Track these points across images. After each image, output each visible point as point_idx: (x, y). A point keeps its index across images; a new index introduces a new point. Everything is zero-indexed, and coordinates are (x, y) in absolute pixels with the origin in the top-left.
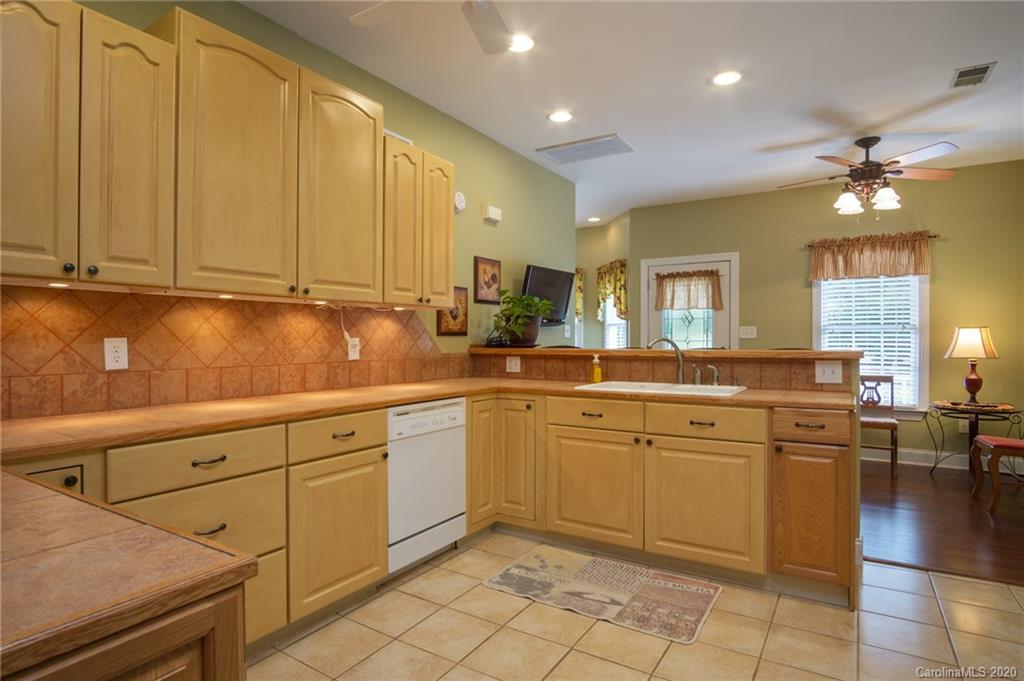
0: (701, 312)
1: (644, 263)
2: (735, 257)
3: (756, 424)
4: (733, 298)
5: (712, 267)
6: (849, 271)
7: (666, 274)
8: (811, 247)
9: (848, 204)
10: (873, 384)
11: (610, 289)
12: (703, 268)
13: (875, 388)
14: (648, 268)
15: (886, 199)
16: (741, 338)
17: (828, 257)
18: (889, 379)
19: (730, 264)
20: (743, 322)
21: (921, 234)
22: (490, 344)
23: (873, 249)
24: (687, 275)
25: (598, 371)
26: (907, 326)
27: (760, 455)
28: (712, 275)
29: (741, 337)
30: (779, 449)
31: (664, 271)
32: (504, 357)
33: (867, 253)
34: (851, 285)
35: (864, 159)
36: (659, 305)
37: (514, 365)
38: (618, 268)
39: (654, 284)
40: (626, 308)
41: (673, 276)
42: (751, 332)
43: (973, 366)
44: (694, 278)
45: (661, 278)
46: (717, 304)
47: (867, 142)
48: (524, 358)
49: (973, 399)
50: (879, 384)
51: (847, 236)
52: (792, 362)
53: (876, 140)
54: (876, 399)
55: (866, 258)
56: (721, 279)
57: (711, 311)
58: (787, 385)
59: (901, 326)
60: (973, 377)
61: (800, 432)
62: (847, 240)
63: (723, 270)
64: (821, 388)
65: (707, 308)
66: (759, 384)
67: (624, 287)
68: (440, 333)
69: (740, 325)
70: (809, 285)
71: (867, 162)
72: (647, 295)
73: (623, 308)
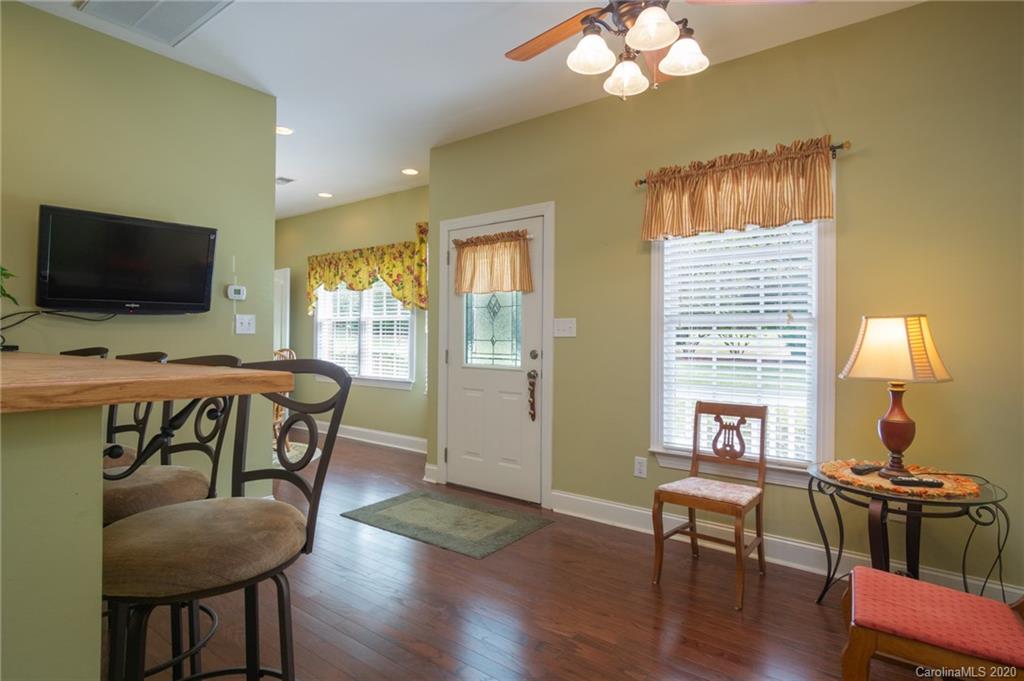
1: (444, 226)
2: (549, 209)
4: (546, 275)
5: (519, 227)
6: (699, 220)
7: (465, 241)
8: (644, 183)
10: (733, 420)
13: (737, 428)
14: (449, 230)
16: (555, 338)
17: (667, 199)
18: (760, 413)
19: (542, 221)
20: (559, 313)
21: (816, 143)
23: (737, 179)
24: (488, 240)
26: (795, 316)
28: (518, 237)
29: (556, 335)
31: (464, 237)
33: (727, 186)
36: (458, 287)
40: (427, 293)
41: (475, 242)
42: (569, 327)
43: (897, 396)
44: (498, 244)
45: (461, 245)
46: (526, 283)
49: (897, 464)
50: (742, 421)
51: (696, 159)
54: (737, 448)
55: (729, 194)
56: (531, 244)
57: (520, 293)
59: (785, 317)
60: (897, 418)
62: (699, 166)
63: (533, 230)
65: (515, 289)
69: (556, 317)
70: (647, 247)
73: (423, 293)
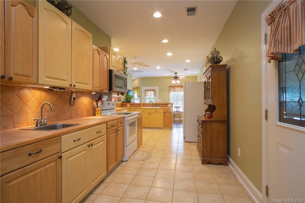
0: (153, 96)
1: (143, 88)
2: (158, 87)
3: (162, 111)
4: (157, 94)
5: (154, 89)
6: (175, 91)
8: (169, 87)
9: (174, 82)
11: (136, 92)
12: (153, 89)
14: (143, 89)
15: (178, 82)
16: (159, 101)
17: (172, 88)
18: (180, 107)
19: (157, 88)
20: (159, 99)
22: (123, 102)
23: (178, 87)
24: (150, 90)
25: (142, 106)
27: (162, 114)
28: (154, 90)
30: (164, 113)
31: (146, 89)
32: (127, 104)
33: (177, 88)
34: (175, 93)
35: (175, 76)
36: (145, 95)
37: (128, 105)
38: (138, 88)
39: (144, 91)
40: (139, 96)
41: (148, 90)
42: (160, 100)
45: (146, 90)
46: (155, 95)
47: (176, 73)
48: (130, 104)
50: (178, 108)
52: (166, 104)
53: (177, 73)
54: (178, 111)
55: (177, 89)
56: (156, 91)
58: (165, 107)
61: (167, 111)
62: (174, 86)
64: (169, 107)
66: (162, 107)
67: (139, 92)
68: (118, 101)
70: (169, 93)
71: (176, 76)
72: (143, 93)
